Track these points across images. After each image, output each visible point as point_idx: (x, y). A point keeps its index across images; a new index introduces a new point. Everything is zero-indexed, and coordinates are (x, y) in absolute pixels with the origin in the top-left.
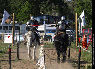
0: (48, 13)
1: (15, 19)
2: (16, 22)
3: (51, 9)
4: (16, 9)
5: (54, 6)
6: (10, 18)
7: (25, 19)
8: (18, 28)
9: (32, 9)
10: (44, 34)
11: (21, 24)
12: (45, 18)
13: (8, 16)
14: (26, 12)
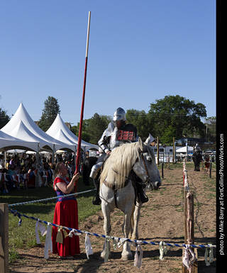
0: (190, 136)
1: (159, 142)
2: (160, 145)
3: (192, 132)
4: (160, 133)
5: (195, 129)
6: (154, 141)
7: (169, 142)
8: (162, 150)
9: (175, 133)
10: (186, 155)
11: (165, 146)
12: (186, 140)
13: (153, 139)
14: (170, 136)
